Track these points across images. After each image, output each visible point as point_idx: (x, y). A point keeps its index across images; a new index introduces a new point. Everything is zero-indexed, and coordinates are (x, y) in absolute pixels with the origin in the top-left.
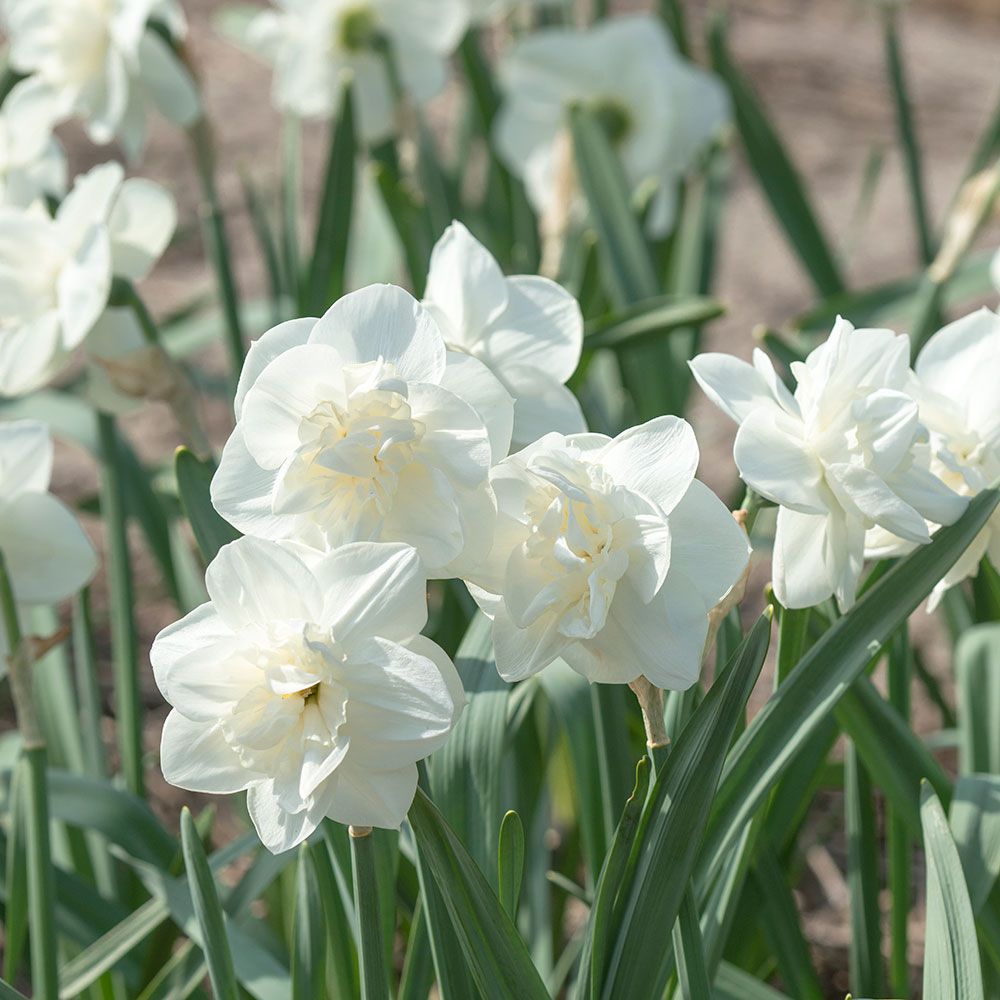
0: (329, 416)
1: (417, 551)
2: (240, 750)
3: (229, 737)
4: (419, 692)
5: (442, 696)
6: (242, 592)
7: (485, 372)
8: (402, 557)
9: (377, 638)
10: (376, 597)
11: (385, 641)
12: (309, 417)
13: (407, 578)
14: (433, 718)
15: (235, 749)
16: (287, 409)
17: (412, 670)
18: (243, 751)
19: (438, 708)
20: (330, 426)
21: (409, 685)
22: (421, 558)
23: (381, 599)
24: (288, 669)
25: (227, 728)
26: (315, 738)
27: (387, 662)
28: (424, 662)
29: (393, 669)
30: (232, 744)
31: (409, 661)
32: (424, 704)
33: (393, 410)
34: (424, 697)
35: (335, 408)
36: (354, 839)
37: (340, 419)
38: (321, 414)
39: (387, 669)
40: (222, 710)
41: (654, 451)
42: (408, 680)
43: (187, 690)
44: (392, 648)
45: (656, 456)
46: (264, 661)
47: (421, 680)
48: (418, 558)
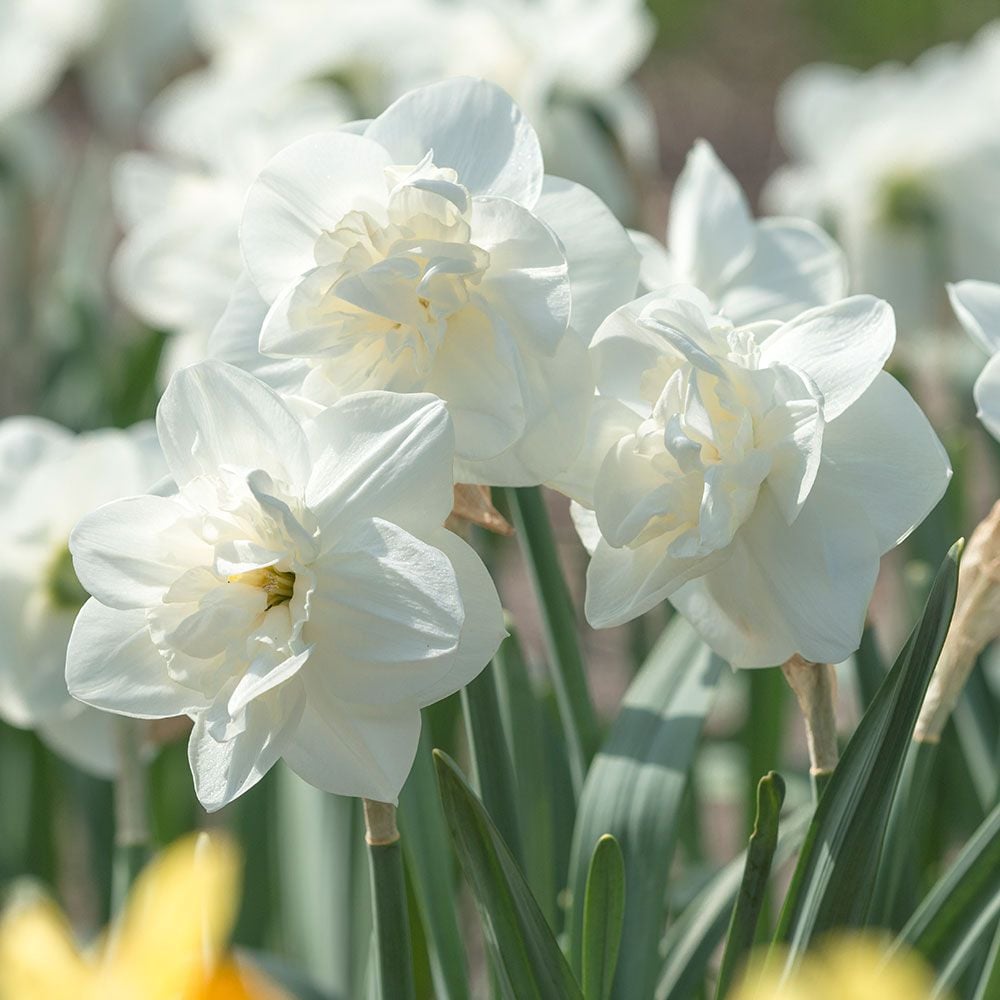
0: (361, 234)
1: (446, 405)
2: (170, 653)
3: (157, 638)
4: (421, 593)
5: (451, 601)
6: (197, 438)
7: (603, 213)
8: (425, 413)
9: (376, 520)
10: (384, 464)
11: (387, 523)
12: (332, 230)
13: (426, 441)
14: (437, 632)
15: (162, 652)
16: (308, 223)
17: (417, 564)
18: (173, 656)
19: (443, 618)
20: (359, 246)
21: (407, 582)
22: (450, 417)
23: (390, 467)
24: (241, 544)
25: (156, 624)
26: (266, 639)
27: (384, 551)
28: (434, 555)
29: (391, 561)
30: (160, 647)
31: (415, 551)
32: (426, 611)
33: (445, 229)
34: (427, 601)
35: (367, 222)
36: (372, 847)
37: (373, 237)
38: (347, 229)
39: (382, 560)
40: (151, 596)
41: (839, 339)
42: (407, 575)
43: (101, 561)
44: (395, 534)
45: (839, 346)
46: (212, 532)
47: (427, 579)
48: (447, 414)
